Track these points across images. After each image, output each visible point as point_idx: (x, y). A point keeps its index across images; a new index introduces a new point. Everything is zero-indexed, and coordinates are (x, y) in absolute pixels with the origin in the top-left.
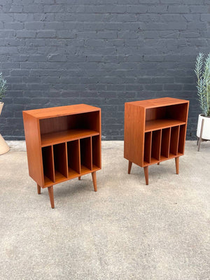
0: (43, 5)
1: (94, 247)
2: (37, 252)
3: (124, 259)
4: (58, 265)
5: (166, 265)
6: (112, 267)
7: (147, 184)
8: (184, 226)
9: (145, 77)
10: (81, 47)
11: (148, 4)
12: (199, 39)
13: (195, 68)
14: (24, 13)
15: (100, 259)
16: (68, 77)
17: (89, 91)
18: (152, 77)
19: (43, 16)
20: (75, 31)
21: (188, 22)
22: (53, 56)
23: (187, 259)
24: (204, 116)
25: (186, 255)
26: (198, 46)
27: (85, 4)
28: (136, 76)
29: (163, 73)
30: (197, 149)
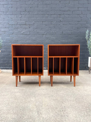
0: (21, 11)
1: (35, 107)
2: (5, 108)
3: (51, 112)
4: (15, 114)
5: (74, 115)
6: (44, 115)
8: (84, 100)
10: (36, 28)
11: (64, 11)
12: (87, 25)
13: (85, 36)
14: (13, 15)
15: (38, 112)
16: (30, 41)
18: (66, 41)
19: (20, 16)
20: (33, 22)
21: (81, 18)
22: (24, 32)
23: (86, 113)
25: (85, 111)
26: (86, 28)
27: (38, 11)
28: (59, 41)
29: (71, 39)
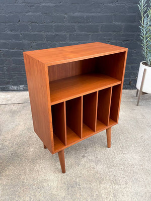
7: (64, 171)
9: (77, 14)
17: (9, 32)
24: (146, 64)
29: (99, 10)
30: (136, 101)
